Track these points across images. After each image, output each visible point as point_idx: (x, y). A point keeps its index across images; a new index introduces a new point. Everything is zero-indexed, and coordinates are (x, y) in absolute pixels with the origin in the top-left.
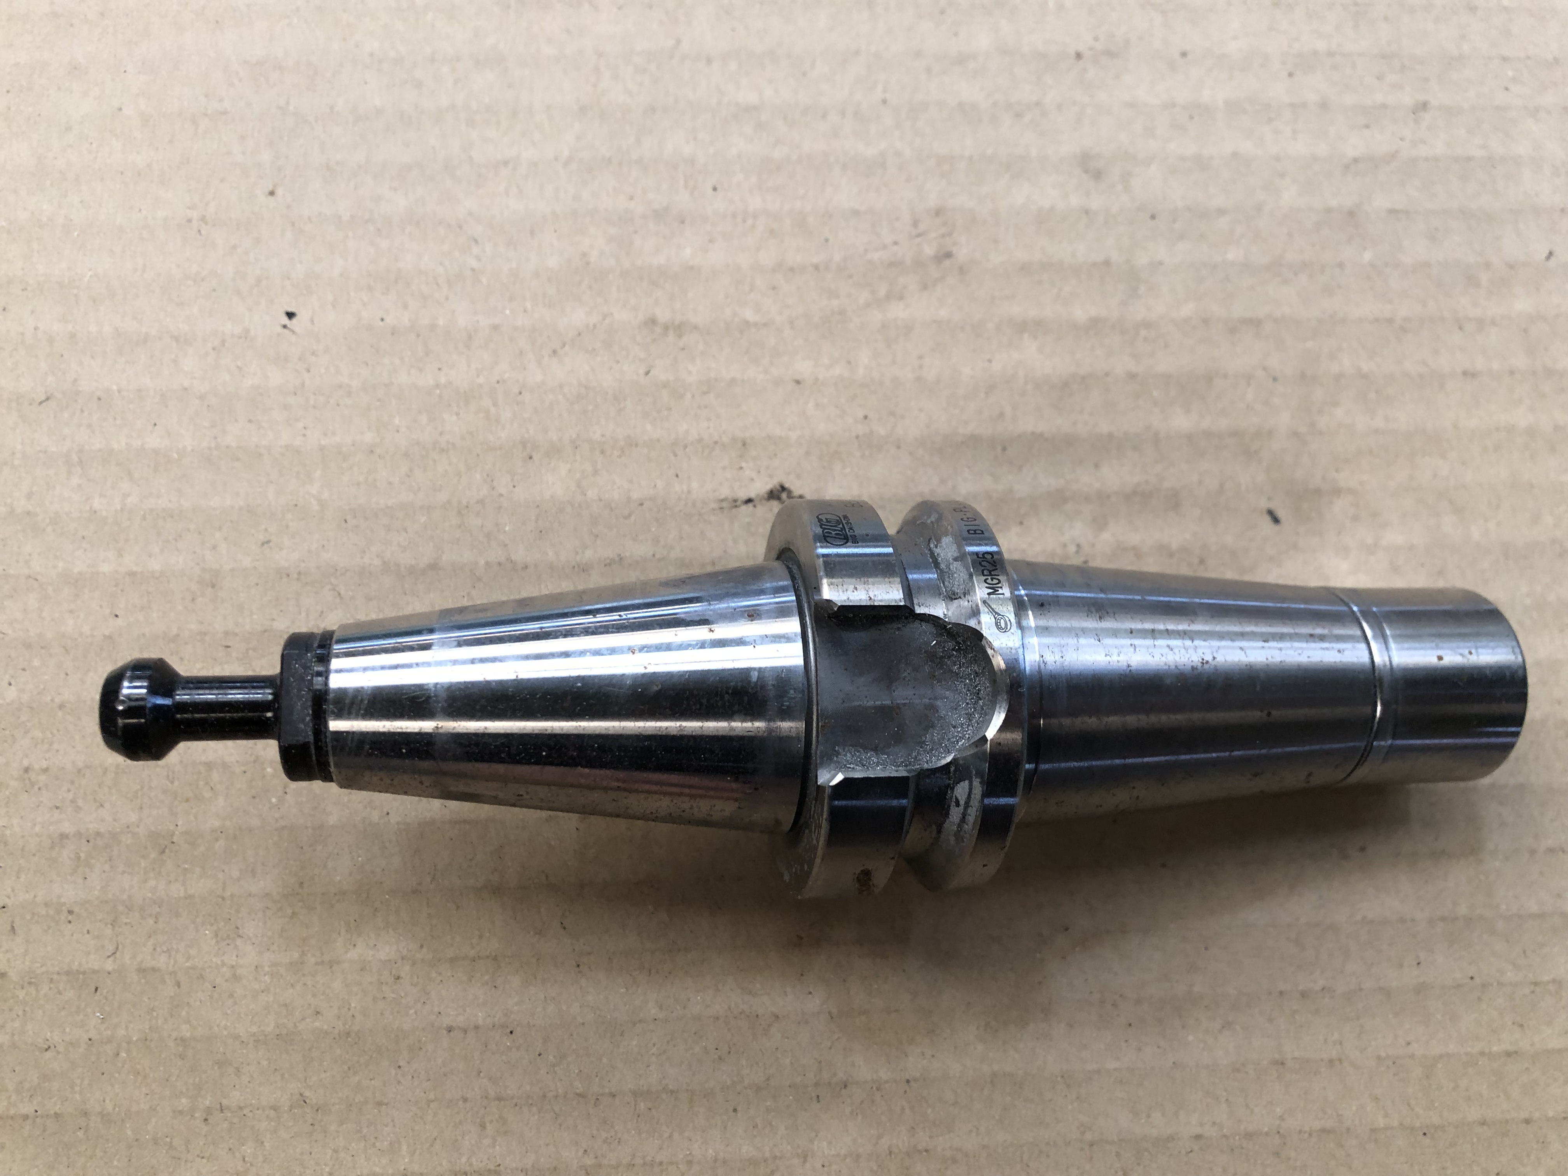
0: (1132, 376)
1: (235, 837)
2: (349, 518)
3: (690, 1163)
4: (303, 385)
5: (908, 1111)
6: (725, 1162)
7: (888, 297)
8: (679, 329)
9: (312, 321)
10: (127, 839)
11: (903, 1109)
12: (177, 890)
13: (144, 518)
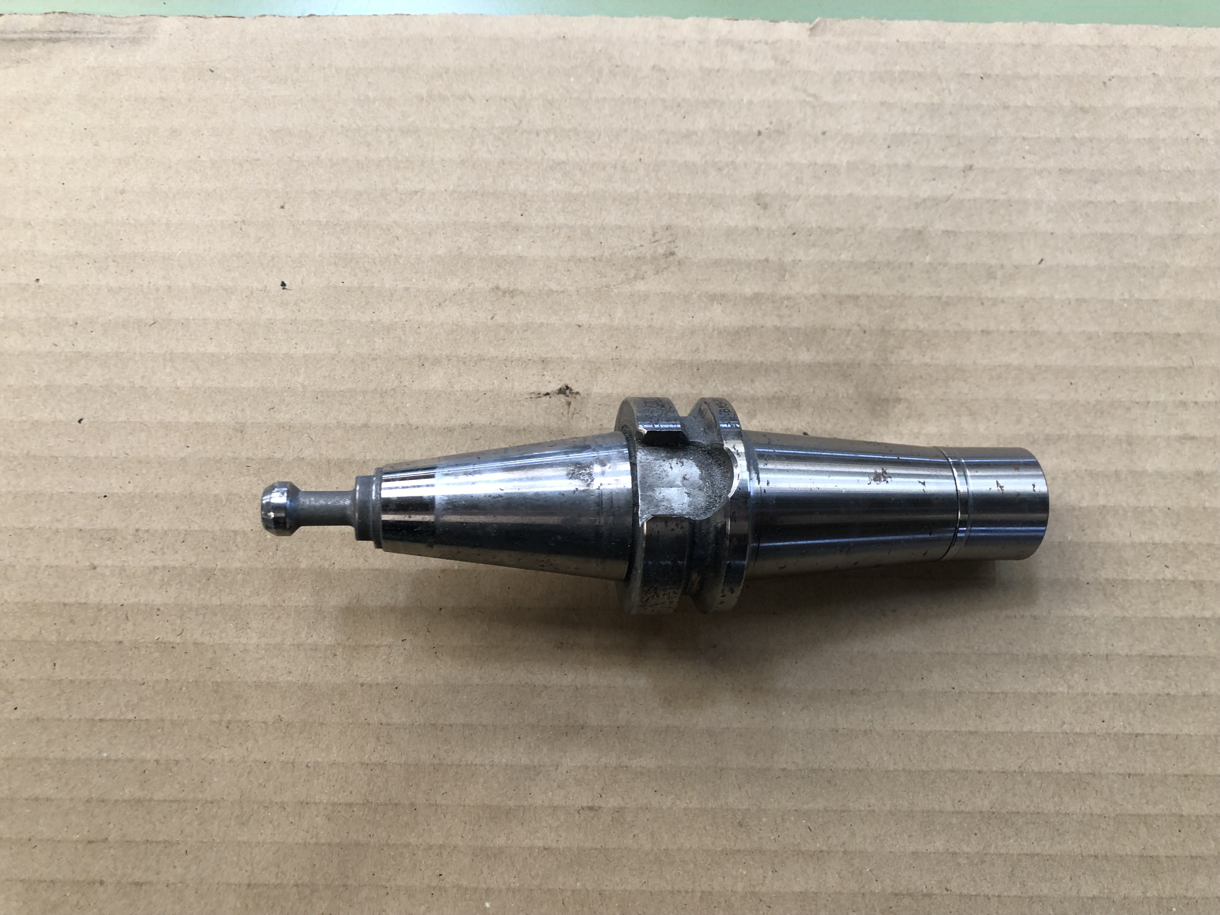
0: (777, 328)
1: (248, 573)
2: (319, 396)
3: (492, 766)
4: (296, 319)
5: (617, 744)
6: (511, 766)
7: (635, 278)
8: (512, 293)
9: (302, 283)
10: (190, 571)
11: (614, 743)
12: (215, 601)
13: (205, 392)
